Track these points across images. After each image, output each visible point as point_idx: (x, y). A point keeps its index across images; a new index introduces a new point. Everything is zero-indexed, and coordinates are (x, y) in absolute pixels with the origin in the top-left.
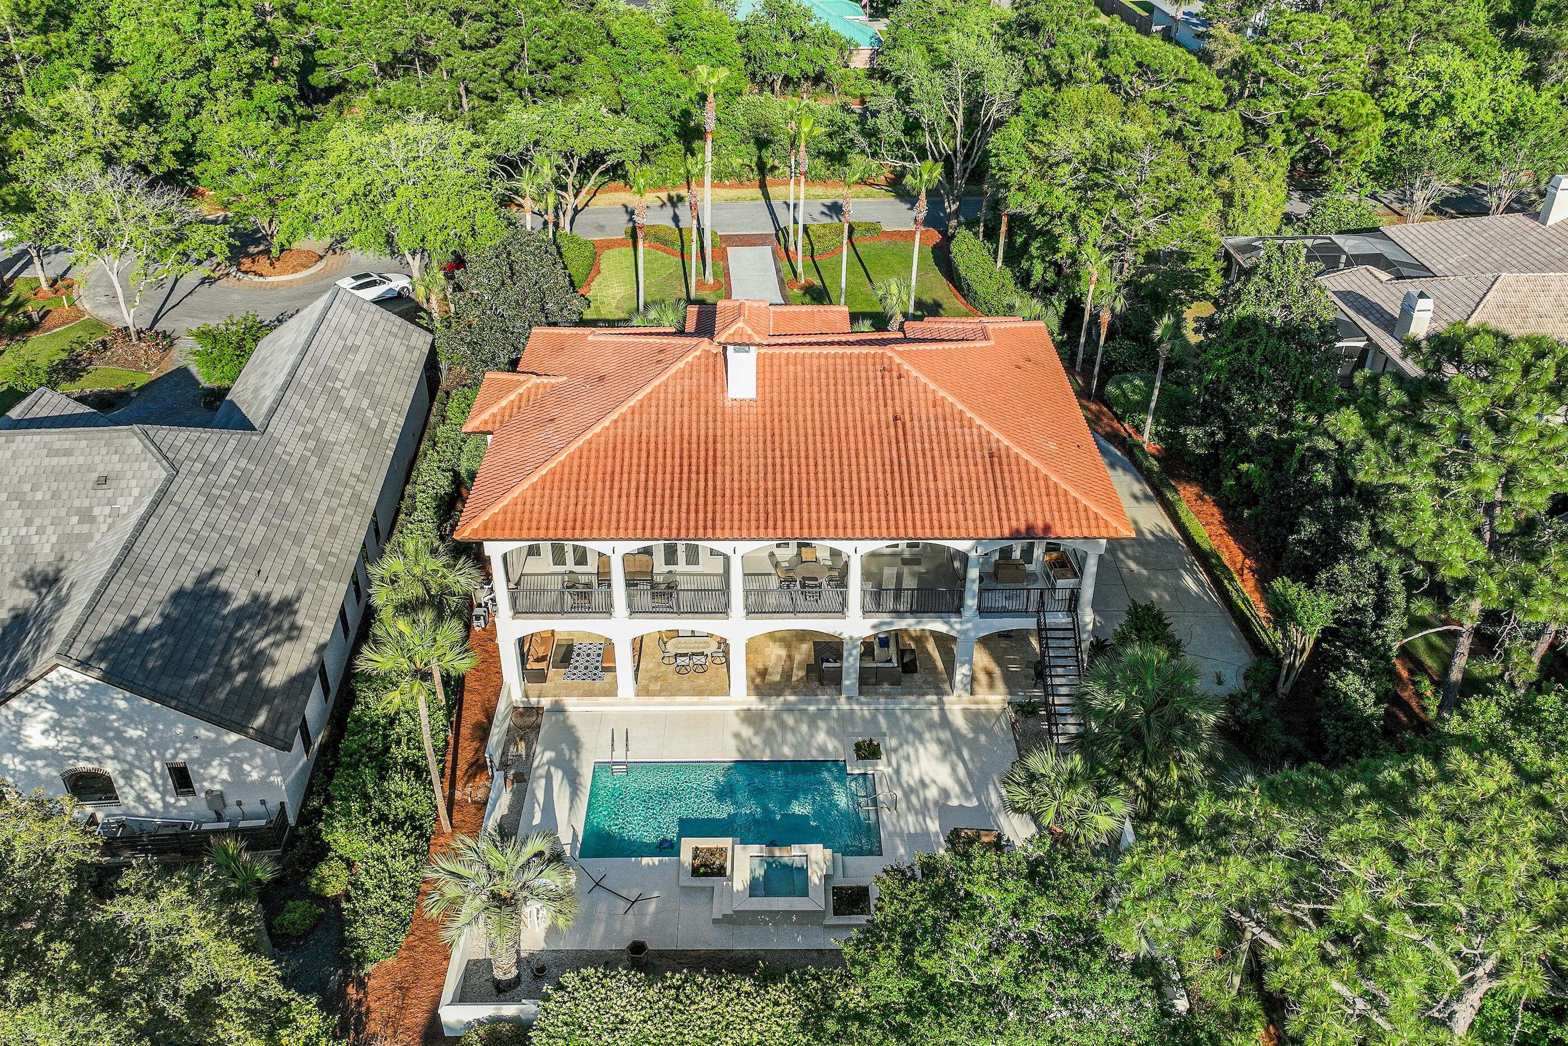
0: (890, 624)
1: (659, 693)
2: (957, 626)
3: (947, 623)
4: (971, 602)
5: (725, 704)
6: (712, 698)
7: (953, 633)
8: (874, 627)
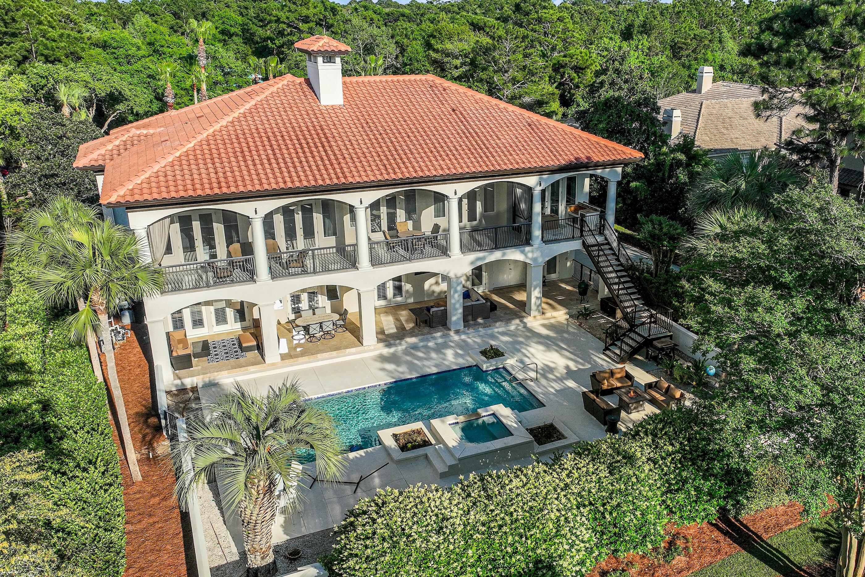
0: (484, 258)
1: (302, 354)
2: (530, 255)
3: (523, 252)
4: (537, 232)
5: (360, 353)
6: (348, 350)
7: (528, 261)
8: (472, 263)
